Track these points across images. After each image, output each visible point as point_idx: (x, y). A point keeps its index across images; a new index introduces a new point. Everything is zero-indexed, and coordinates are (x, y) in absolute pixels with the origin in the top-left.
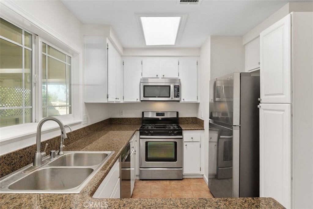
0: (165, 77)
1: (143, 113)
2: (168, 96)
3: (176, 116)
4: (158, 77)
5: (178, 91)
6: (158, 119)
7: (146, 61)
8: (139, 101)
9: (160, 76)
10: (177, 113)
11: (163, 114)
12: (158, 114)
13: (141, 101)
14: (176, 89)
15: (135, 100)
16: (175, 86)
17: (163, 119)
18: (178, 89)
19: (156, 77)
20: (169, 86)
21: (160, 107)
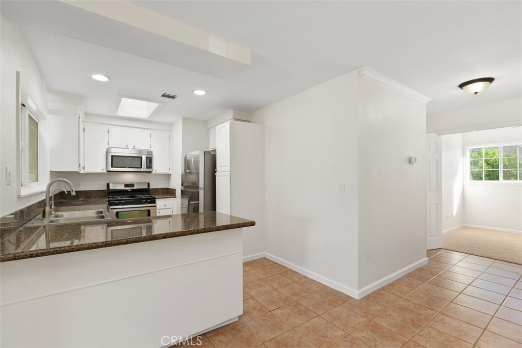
0: (135, 148)
1: (108, 185)
2: (140, 167)
3: (147, 187)
4: (128, 147)
5: (151, 162)
6: (127, 191)
7: (114, 130)
8: (105, 171)
9: (131, 147)
10: (149, 184)
11: (132, 185)
12: (126, 186)
13: (108, 171)
14: (148, 161)
15: (100, 171)
16: (147, 157)
17: (132, 191)
18: (150, 160)
19: (125, 147)
20: (141, 158)
21: (130, 178)
